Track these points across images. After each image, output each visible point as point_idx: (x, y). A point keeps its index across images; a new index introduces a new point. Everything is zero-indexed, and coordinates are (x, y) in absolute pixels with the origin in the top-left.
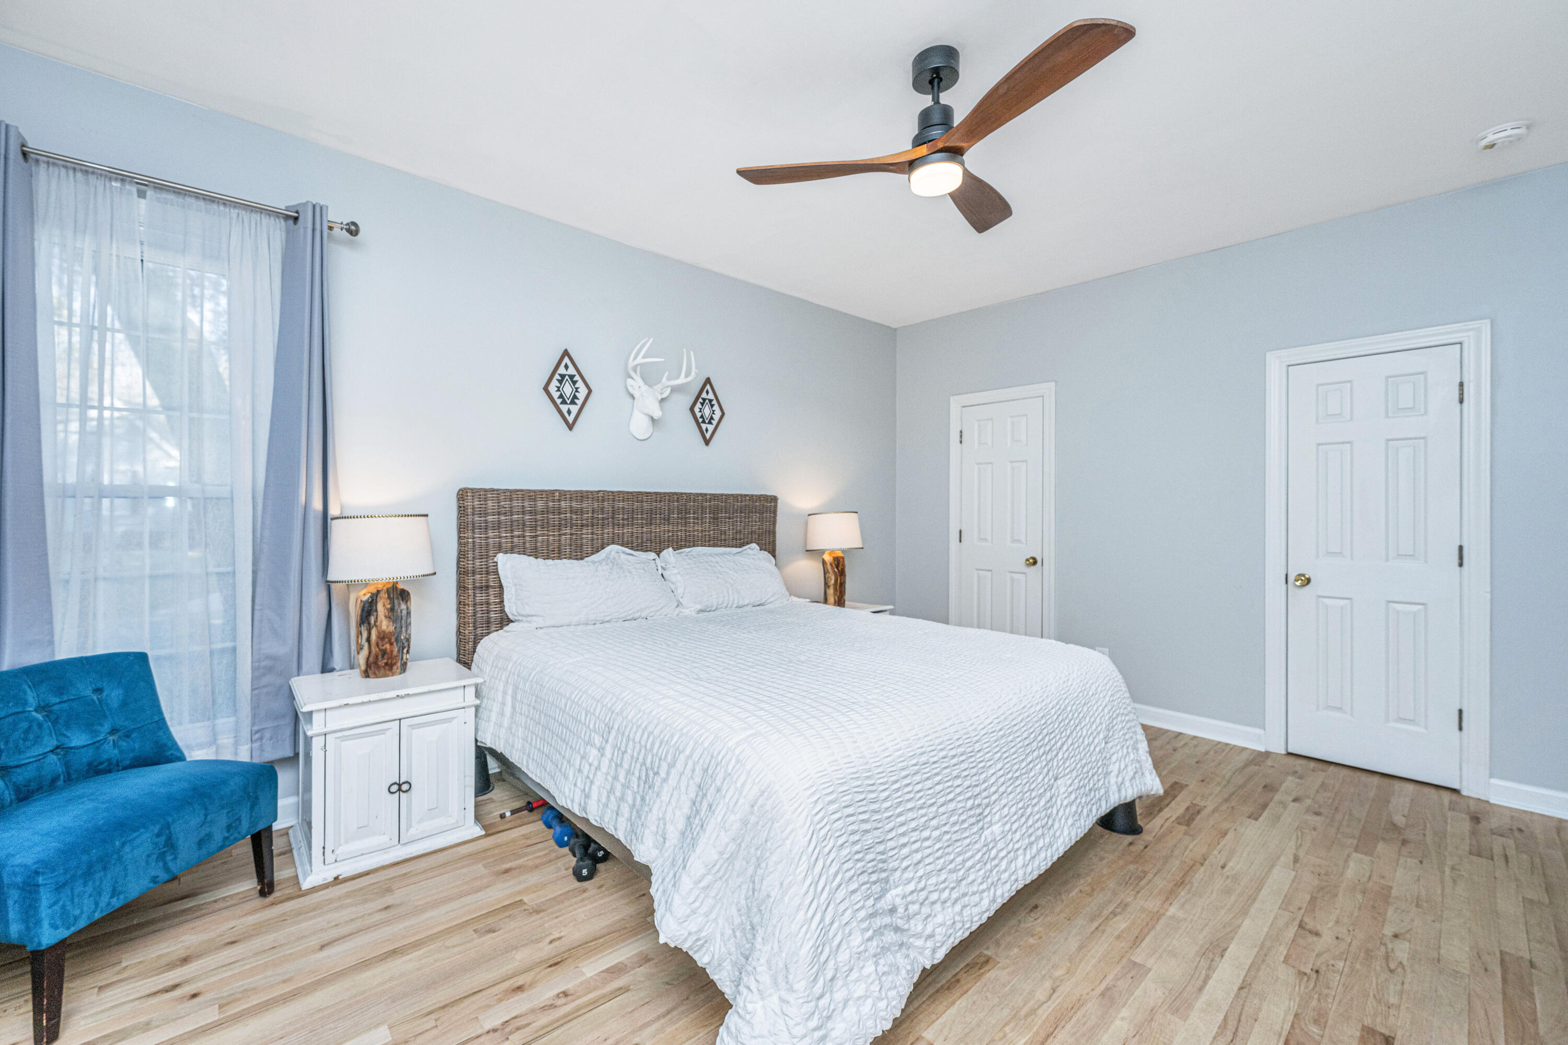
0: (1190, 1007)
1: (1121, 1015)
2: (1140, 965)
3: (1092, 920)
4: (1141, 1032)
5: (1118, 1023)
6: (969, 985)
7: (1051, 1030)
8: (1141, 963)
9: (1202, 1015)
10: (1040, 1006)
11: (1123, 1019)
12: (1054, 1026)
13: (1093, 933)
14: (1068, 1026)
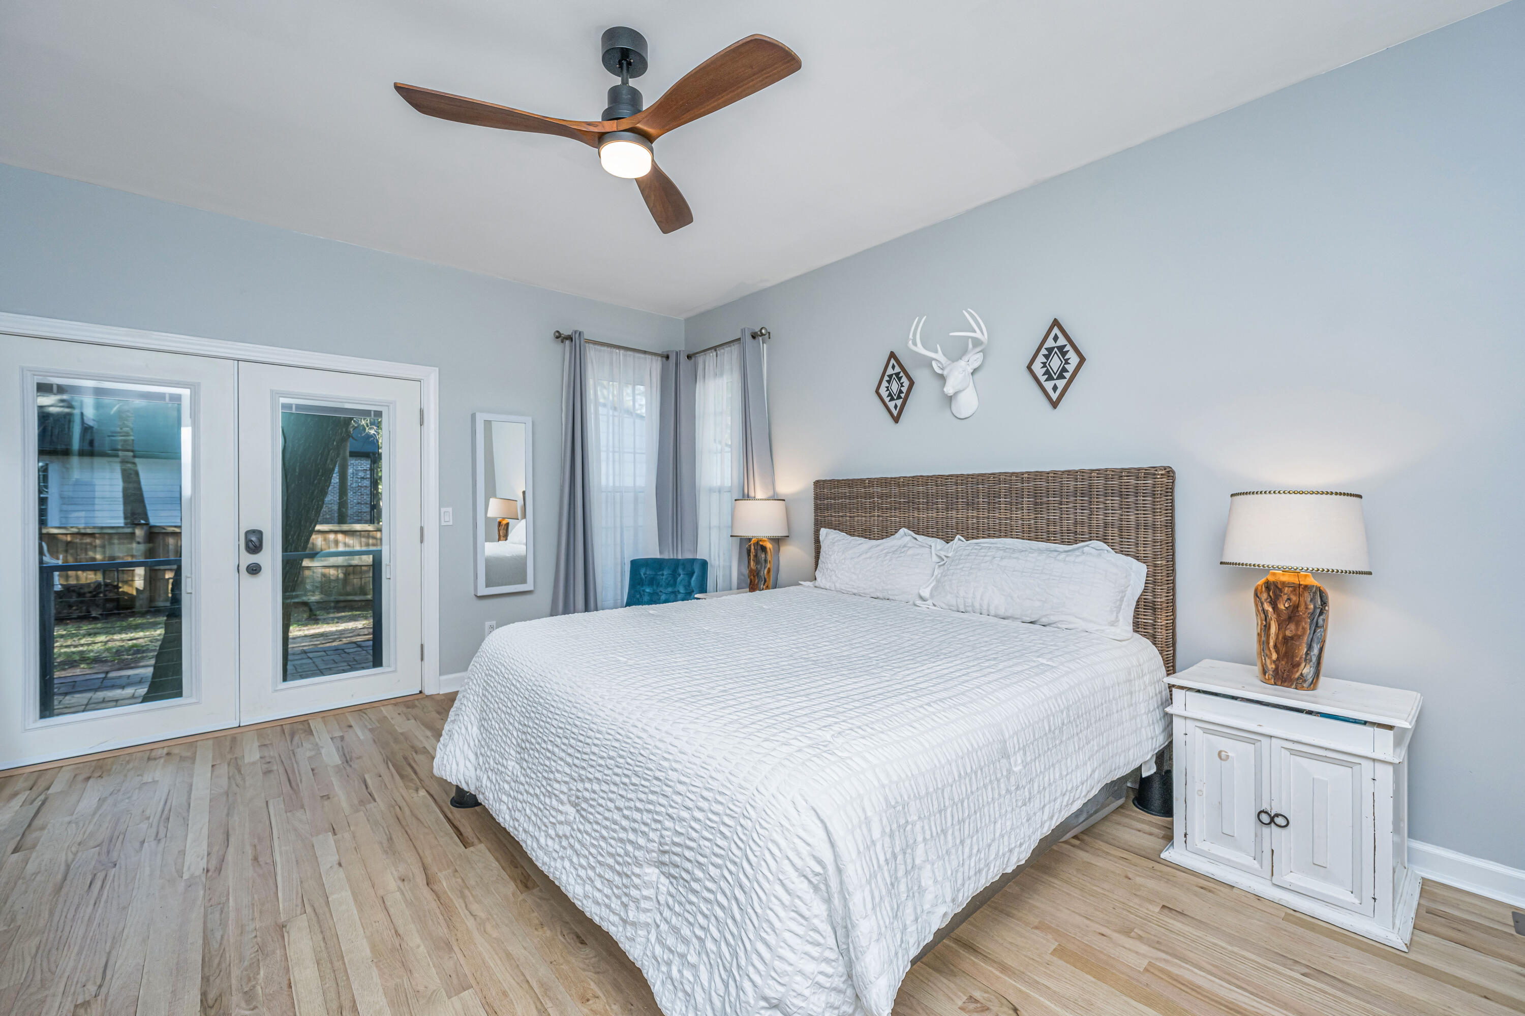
0: (391, 1004)
1: (422, 947)
2: (460, 992)
3: (542, 984)
4: (400, 952)
5: (418, 941)
6: (509, 872)
7: (442, 901)
8: (462, 995)
9: (378, 1007)
10: (465, 902)
11: (418, 947)
12: (443, 903)
13: (523, 975)
14: (438, 911)
